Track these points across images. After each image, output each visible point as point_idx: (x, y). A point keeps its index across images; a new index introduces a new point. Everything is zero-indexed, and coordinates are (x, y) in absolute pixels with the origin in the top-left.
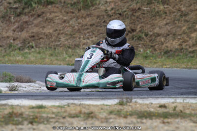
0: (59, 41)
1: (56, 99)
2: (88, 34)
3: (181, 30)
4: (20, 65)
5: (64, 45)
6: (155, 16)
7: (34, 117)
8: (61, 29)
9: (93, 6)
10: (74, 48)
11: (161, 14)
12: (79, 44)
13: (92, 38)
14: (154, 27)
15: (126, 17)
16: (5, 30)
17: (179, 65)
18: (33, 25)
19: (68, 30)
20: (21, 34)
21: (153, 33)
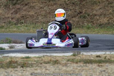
0: (38, 19)
1: (36, 53)
3: (108, 12)
4: (16, 33)
5: (41, 22)
6: (93, 4)
7: (24, 63)
8: (39, 12)
10: (47, 23)
11: (97, 3)
12: (50, 21)
14: (93, 10)
15: (76, 5)
16: (6, 14)
17: (107, 32)
18: (23, 10)
19: (43, 13)
20: (16, 16)
21: (93, 14)
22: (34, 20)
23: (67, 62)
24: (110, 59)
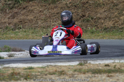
0: (37, 24)
2: (55, 19)
3: (114, 15)
4: (14, 40)
6: (97, 6)
7: (27, 75)
8: (39, 16)
9: (58, 1)
10: (47, 28)
11: (101, 5)
12: (50, 26)
13: (58, 21)
14: (97, 13)
16: (3, 18)
17: (113, 37)
18: (21, 15)
19: (43, 17)
20: (13, 20)
21: (97, 18)
22: (33, 25)
23: (74, 72)
24: (120, 69)
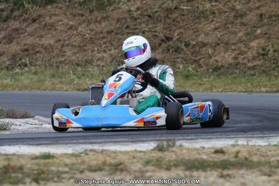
0: (63, 56)
1: (67, 144)
2: (104, 45)
3: (235, 37)
5: (71, 62)
6: (198, 18)
7: (40, 171)
8: (66, 38)
9: (110, 5)
10: (85, 65)
11: (208, 15)
12: (92, 60)
13: (110, 50)
14: (198, 33)
15: (157, 20)
17: (234, 87)
18: (26, 34)
19: (77, 40)
20: (9, 47)
21: (197, 43)
22: (54, 57)
23: (145, 166)
24: (249, 160)
